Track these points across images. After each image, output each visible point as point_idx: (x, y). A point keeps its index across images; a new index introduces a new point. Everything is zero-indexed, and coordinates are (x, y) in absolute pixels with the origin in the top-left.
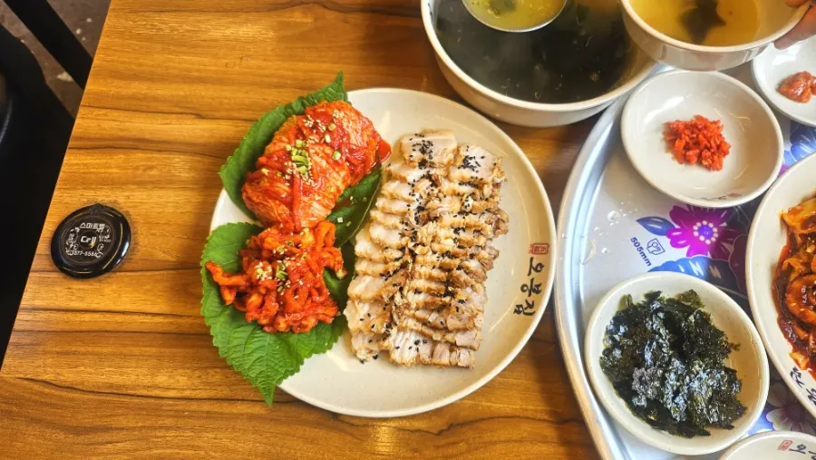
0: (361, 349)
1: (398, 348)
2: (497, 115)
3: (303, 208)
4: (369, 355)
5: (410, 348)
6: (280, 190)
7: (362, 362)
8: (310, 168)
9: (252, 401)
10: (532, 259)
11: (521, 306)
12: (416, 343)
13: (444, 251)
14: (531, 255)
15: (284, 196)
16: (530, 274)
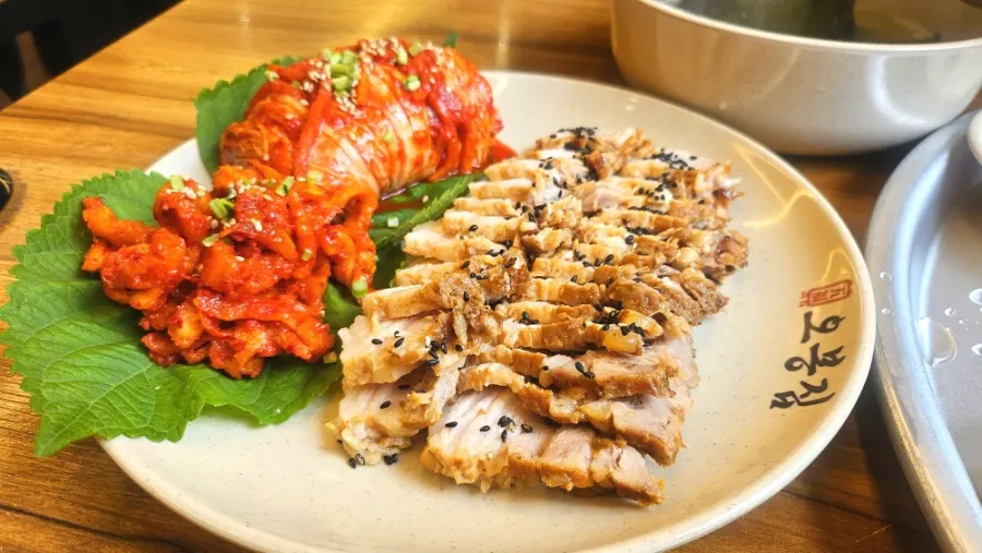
0: (356, 421)
1: (452, 425)
2: (723, 106)
3: (322, 148)
4: (374, 447)
5: (485, 429)
6: (287, 107)
7: (353, 463)
8: (355, 83)
9: (42, 518)
10: (808, 316)
11: (792, 394)
12: (503, 422)
13: (603, 256)
14: (806, 309)
15: (290, 116)
16: (806, 338)
